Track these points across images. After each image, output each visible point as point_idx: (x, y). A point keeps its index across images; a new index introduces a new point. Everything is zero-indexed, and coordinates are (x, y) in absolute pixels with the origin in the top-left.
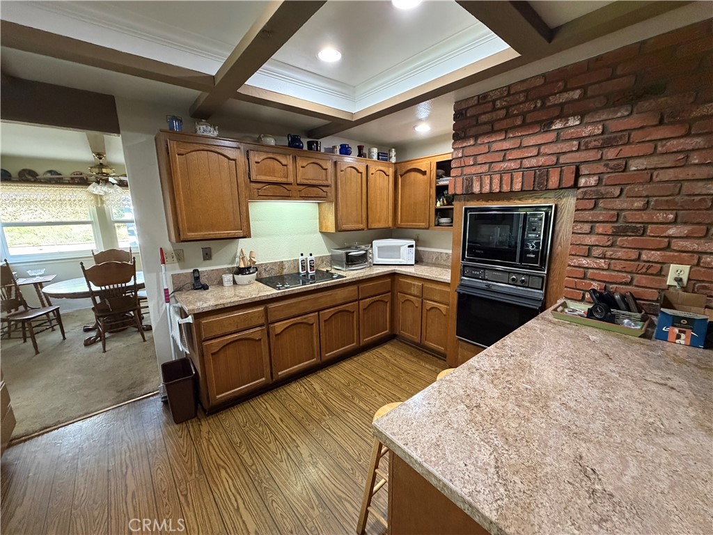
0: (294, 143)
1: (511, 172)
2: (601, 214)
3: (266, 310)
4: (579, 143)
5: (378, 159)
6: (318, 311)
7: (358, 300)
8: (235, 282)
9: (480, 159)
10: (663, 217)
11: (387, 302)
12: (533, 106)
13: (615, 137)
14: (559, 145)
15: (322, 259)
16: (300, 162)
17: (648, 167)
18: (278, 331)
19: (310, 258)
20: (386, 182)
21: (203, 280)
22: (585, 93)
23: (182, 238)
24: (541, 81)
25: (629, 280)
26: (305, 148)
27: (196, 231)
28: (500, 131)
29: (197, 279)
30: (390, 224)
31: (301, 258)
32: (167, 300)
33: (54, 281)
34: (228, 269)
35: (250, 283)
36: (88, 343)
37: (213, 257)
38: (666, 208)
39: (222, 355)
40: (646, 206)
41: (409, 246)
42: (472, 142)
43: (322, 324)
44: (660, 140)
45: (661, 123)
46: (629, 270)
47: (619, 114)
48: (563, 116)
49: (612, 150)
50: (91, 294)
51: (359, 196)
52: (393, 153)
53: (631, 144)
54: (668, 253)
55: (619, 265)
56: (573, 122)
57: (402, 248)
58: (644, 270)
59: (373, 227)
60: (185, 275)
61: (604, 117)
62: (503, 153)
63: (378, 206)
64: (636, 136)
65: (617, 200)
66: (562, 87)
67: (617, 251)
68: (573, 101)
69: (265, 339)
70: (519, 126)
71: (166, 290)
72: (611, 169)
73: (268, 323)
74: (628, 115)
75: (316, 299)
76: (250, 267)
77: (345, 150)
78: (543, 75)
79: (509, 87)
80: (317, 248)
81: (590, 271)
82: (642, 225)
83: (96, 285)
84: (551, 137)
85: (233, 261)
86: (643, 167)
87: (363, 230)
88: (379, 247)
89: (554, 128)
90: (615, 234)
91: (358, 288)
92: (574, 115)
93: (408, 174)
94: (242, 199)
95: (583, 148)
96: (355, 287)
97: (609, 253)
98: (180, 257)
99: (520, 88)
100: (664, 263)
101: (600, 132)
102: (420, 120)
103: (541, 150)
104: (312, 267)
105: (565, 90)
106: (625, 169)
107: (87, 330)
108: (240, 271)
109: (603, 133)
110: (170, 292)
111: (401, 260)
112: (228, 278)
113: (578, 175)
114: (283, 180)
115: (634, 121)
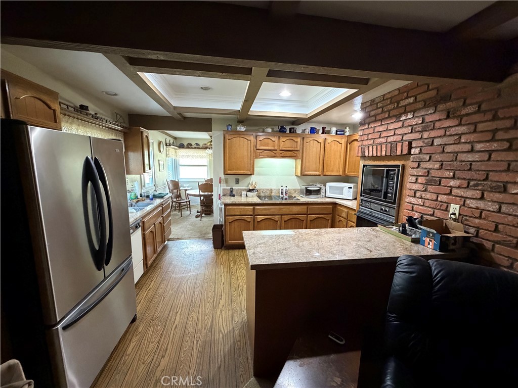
0: (282, 130)
1: (381, 144)
2: (420, 171)
3: (254, 209)
4: (412, 128)
5: (336, 134)
6: (281, 215)
7: (307, 214)
8: (247, 196)
9: (370, 137)
10: (448, 175)
11: (328, 220)
12: (393, 107)
13: (428, 125)
14: (403, 129)
15: (295, 190)
16: (283, 139)
17: (442, 143)
18: (259, 220)
19: (286, 188)
20: (339, 148)
21: (234, 193)
22: (416, 99)
23: (226, 173)
24: (397, 92)
25: (432, 213)
26: (288, 131)
27: (231, 171)
28: (379, 120)
29: (231, 191)
30: (341, 173)
31: (281, 188)
32: (219, 199)
33: (191, 189)
34: (245, 189)
35: (253, 197)
36: (197, 217)
37: (240, 183)
38: (449, 168)
39: (233, 224)
40: (441, 168)
41: (349, 188)
42: (367, 127)
43: (283, 222)
44: (447, 127)
45: (448, 117)
46: (432, 206)
47: (430, 112)
48: (406, 113)
49: (426, 133)
50: (200, 196)
51: (318, 157)
52: (347, 130)
53: (435, 129)
54: (451, 197)
55: (427, 203)
56: (410, 116)
57: (344, 189)
58: (439, 207)
59: (327, 174)
60: (227, 190)
61: (423, 113)
62: (379, 133)
63: (332, 162)
64: (438, 125)
65: (428, 163)
66: (406, 96)
67: (427, 194)
68: (410, 104)
69: (252, 222)
70: (387, 118)
71: (220, 194)
72: (425, 144)
73: (254, 215)
74: (434, 113)
75: (281, 209)
76: (254, 189)
77: (313, 131)
78: (398, 89)
79: (384, 95)
80: (293, 184)
81: (416, 206)
82: (439, 179)
83: (202, 192)
84: (400, 124)
85: (248, 186)
86: (439, 143)
87: (320, 175)
88: (330, 187)
89: (401, 119)
90: (426, 184)
91: (308, 208)
92: (410, 112)
93: (353, 143)
94: (252, 157)
95: (413, 131)
96: (305, 207)
97: (423, 195)
98: (227, 181)
99: (389, 96)
100: (449, 203)
101: (421, 122)
102: (356, 111)
103: (396, 132)
104: (286, 194)
105: (407, 98)
106: (432, 144)
107: (198, 212)
108: (250, 191)
109: (422, 123)
110: (221, 195)
111: (343, 196)
112: (244, 193)
113: (410, 148)
114: (273, 148)
115: (436, 117)
